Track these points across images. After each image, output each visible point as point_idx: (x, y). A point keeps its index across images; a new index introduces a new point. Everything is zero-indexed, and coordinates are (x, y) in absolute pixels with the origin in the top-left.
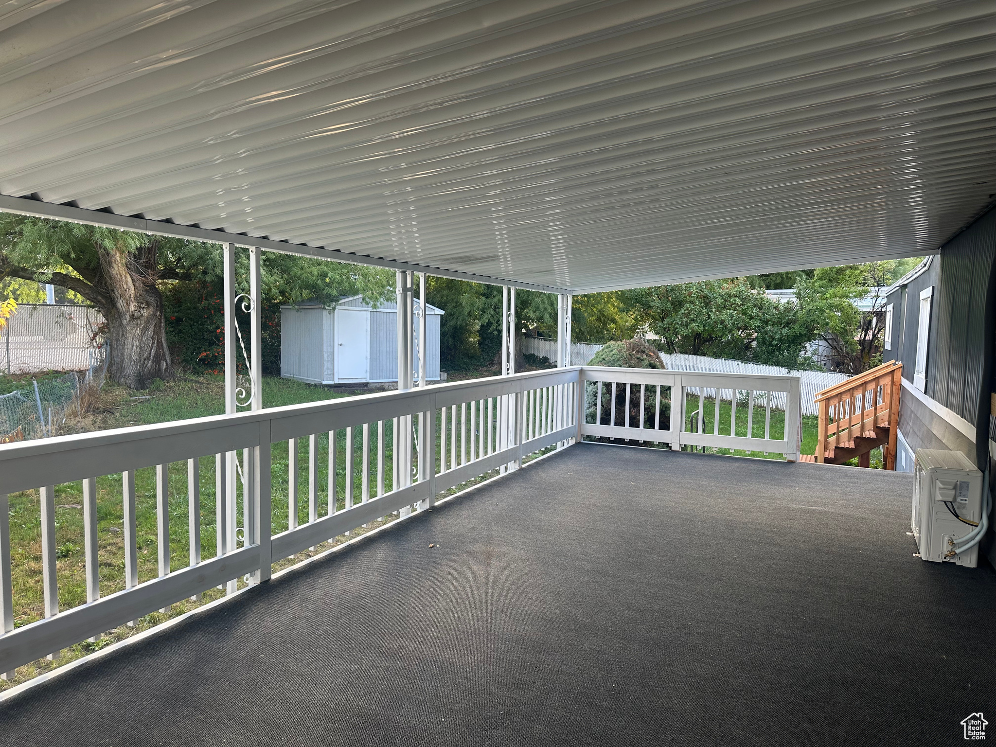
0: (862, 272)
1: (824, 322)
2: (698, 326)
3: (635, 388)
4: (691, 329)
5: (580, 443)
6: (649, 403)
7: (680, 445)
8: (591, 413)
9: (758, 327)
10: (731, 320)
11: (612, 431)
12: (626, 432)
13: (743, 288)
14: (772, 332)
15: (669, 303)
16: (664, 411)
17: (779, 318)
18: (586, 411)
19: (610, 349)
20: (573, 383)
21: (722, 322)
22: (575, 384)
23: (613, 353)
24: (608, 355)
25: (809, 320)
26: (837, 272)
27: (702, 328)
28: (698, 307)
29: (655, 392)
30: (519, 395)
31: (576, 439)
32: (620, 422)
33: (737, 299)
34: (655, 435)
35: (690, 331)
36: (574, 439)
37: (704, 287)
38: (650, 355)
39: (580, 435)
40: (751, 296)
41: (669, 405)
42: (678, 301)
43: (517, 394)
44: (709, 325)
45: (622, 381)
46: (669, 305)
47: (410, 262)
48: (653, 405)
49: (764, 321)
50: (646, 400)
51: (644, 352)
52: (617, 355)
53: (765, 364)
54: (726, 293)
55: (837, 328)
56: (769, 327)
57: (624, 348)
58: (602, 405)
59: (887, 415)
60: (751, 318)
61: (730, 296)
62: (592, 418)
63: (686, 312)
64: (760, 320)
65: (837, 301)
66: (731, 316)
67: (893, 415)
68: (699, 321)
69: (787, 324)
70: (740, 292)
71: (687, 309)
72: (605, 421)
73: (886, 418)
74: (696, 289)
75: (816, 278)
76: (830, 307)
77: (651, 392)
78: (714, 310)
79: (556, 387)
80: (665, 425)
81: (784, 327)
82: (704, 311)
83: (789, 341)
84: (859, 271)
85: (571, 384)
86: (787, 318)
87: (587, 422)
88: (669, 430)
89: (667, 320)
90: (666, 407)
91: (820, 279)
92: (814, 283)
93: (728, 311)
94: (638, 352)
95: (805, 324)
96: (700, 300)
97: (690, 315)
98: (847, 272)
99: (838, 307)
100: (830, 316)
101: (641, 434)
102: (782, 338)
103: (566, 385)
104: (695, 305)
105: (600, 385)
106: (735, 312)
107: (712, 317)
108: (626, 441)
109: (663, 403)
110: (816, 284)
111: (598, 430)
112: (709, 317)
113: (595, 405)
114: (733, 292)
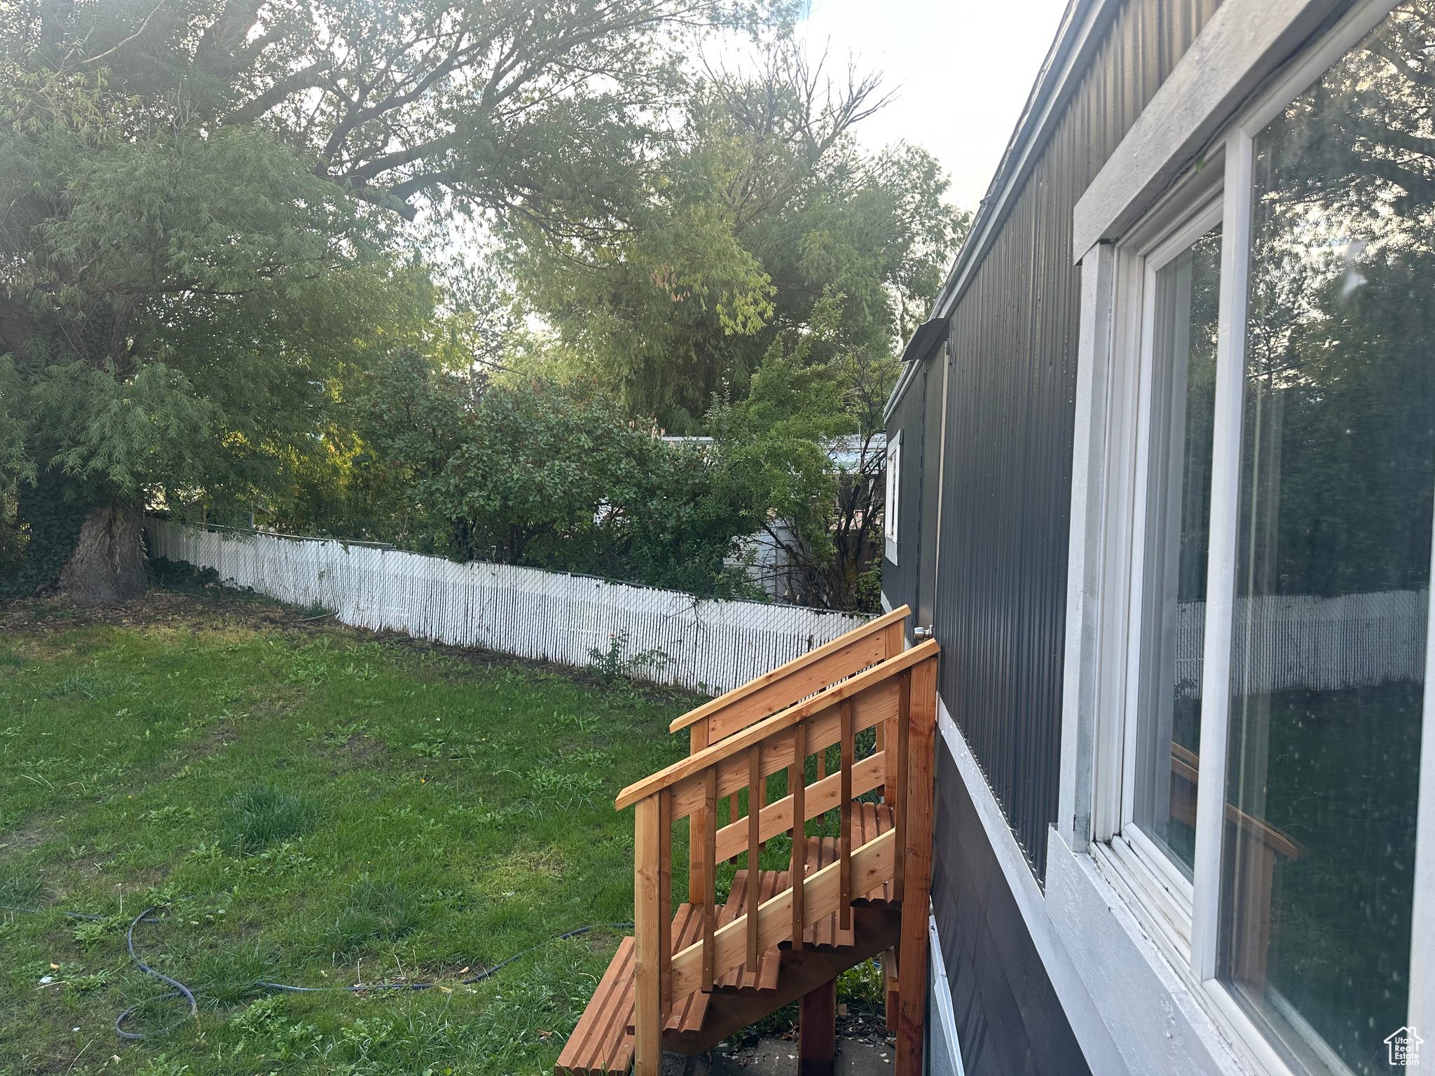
0: (841, 384)
14: (661, 513)
17: (676, 482)
25: (733, 487)
26: (793, 384)
27: (500, 502)
53: (651, 585)
54: (561, 424)
56: (656, 502)
59: (890, 855)
61: (568, 428)
63: (459, 462)
64: (637, 486)
65: (787, 444)
67: (910, 857)
69: (692, 496)
73: (886, 868)
76: (775, 455)
81: (685, 502)
83: (696, 533)
86: (691, 481)
91: (761, 398)
92: (747, 407)
95: (726, 497)
98: (813, 385)
99: (792, 457)
102: (680, 526)
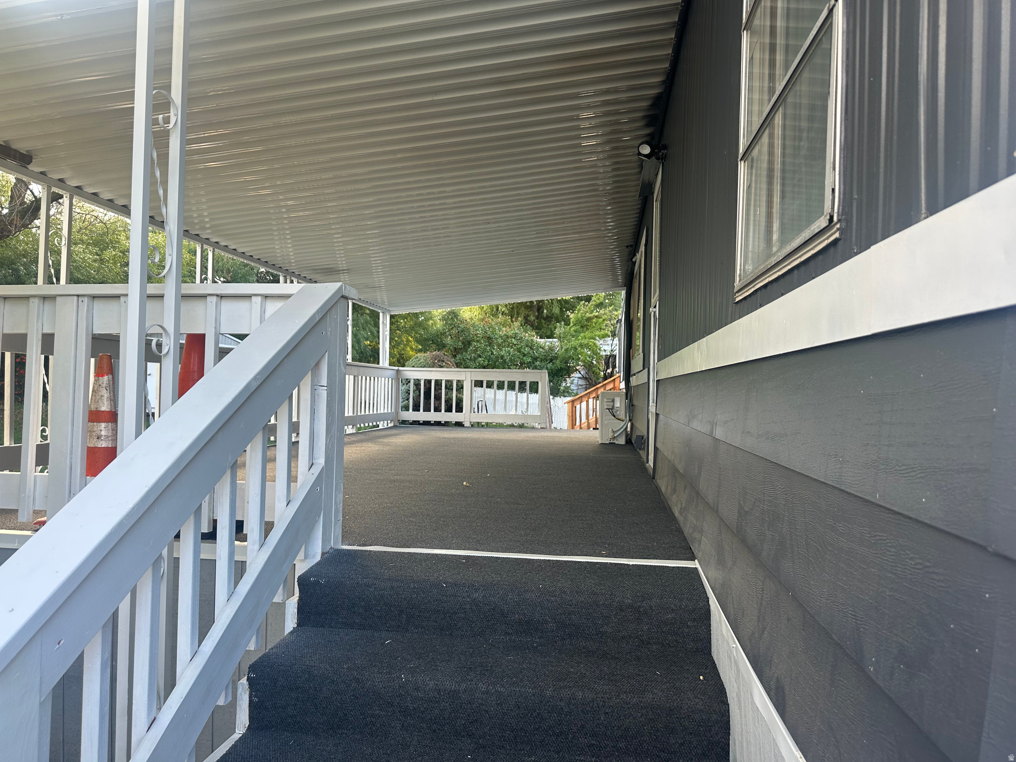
0: (604, 320)
1: (577, 358)
2: (484, 360)
3: (438, 383)
4: (478, 363)
5: (397, 426)
6: (448, 397)
7: (470, 422)
8: (405, 404)
9: (530, 362)
10: (509, 355)
11: (422, 416)
12: (432, 416)
13: (517, 331)
14: (540, 366)
15: (460, 342)
16: (459, 403)
17: (545, 356)
18: (401, 404)
19: (418, 359)
20: (392, 379)
21: (502, 357)
22: (393, 380)
23: (421, 361)
24: (416, 363)
25: (567, 357)
26: (586, 320)
27: (487, 362)
28: (483, 345)
29: (452, 390)
30: (356, 378)
31: (394, 423)
32: (427, 409)
33: (513, 340)
34: (454, 417)
35: (478, 364)
36: (393, 422)
37: (488, 329)
38: (448, 364)
39: (397, 421)
40: (524, 337)
41: (462, 398)
42: (468, 341)
43: (354, 376)
44: (492, 360)
45: (428, 378)
46: (460, 343)
47: (290, 270)
48: (451, 398)
49: (534, 358)
50: (446, 395)
51: (443, 361)
52: (424, 362)
54: (505, 335)
55: (586, 361)
56: (538, 362)
57: (428, 358)
58: (414, 400)
60: (524, 355)
61: (508, 337)
62: (406, 408)
63: (474, 349)
64: (531, 357)
65: (585, 341)
66: (509, 352)
68: (484, 357)
69: (551, 361)
70: (515, 334)
71: (475, 347)
72: (416, 408)
74: (482, 330)
75: (572, 325)
76: (581, 345)
77: (449, 389)
78: (495, 347)
79: (380, 378)
80: (459, 409)
81: (549, 363)
82: (488, 348)
83: (553, 374)
84: (602, 320)
85: (390, 380)
86: (551, 355)
87: (402, 411)
88: (462, 412)
89: (458, 357)
90: (460, 400)
91: (575, 325)
92: (570, 328)
93: (507, 348)
94: (439, 361)
95: (564, 360)
96: (485, 340)
97: (477, 351)
98: (594, 320)
99: (587, 346)
100: (581, 352)
101: (443, 416)
103: (387, 379)
104: (481, 343)
105: (412, 384)
106: (512, 349)
107: (495, 353)
108: (432, 422)
109: (458, 397)
110: (572, 329)
111: (411, 415)
112: (492, 353)
113: (408, 399)
114: (510, 333)
